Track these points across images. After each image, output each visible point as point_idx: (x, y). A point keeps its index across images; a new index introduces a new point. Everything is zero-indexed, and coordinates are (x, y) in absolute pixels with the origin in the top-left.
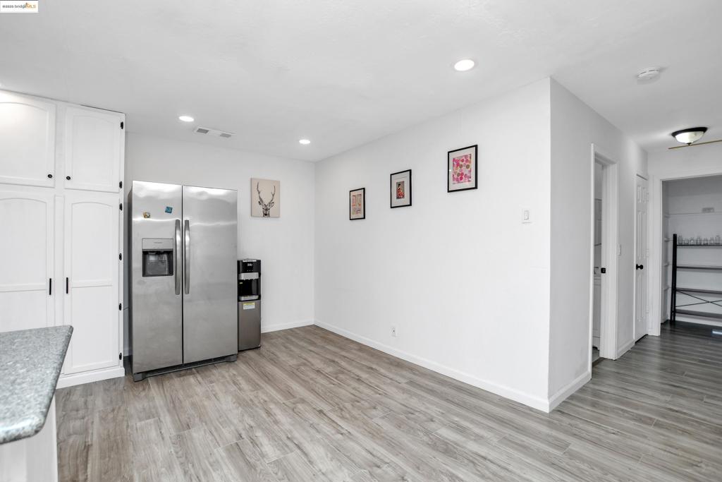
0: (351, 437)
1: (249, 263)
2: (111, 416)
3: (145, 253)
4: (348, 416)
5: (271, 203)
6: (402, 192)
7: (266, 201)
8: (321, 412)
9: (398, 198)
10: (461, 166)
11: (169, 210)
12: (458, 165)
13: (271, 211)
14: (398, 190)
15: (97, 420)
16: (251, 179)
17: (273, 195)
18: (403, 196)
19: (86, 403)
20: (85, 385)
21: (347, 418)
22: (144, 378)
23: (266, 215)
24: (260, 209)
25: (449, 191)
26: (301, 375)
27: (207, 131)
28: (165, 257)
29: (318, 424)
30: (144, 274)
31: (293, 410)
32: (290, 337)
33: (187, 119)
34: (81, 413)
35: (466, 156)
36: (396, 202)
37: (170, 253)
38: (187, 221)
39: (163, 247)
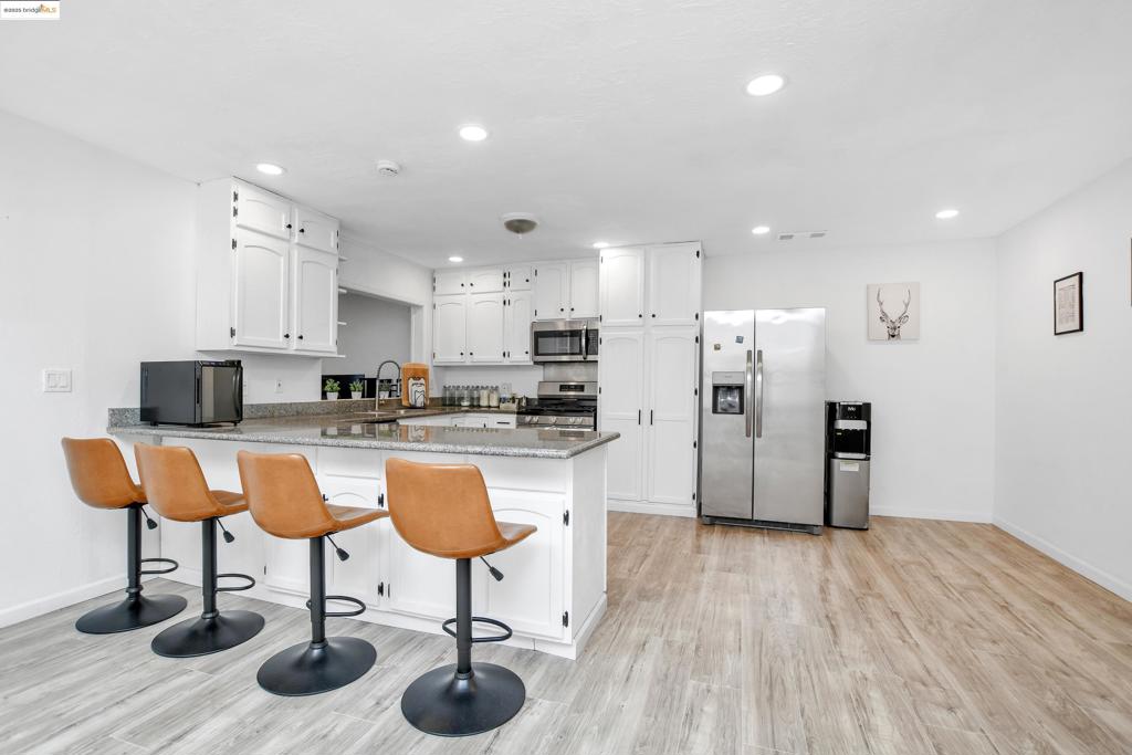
0: (916, 649)
1: (850, 406)
2: (671, 543)
3: (716, 388)
4: (934, 631)
5: (903, 318)
7: (893, 315)
8: (897, 615)
11: (740, 340)
13: (904, 330)
15: (660, 542)
16: (868, 288)
17: (907, 305)
19: (658, 528)
20: (663, 516)
21: (930, 634)
22: (712, 524)
23: (893, 336)
24: (883, 329)
26: (902, 571)
27: (791, 237)
28: (736, 393)
29: (878, 622)
30: (715, 411)
31: (857, 599)
32: (928, 530)
33: (761, 230)
34: (652, 534)
37: (742, 389)
38: (759, 352)
39: (733, 382)
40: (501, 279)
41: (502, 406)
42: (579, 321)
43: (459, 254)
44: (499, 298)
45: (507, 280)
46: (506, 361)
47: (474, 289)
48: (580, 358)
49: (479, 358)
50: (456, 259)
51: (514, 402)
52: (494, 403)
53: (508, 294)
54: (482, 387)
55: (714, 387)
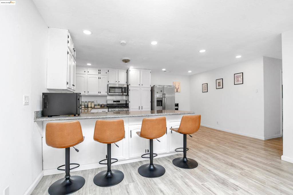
5: (178, 88)
6: (220, 84)
7: (177, 88)
9: (219, 86)
10: (238, 78)
12: (237, 77)
14: (219, 84)
16: (173, 82)
17: (179, 86)
18: (220, 86)
23: (177, 91)
25: (234, 84)
27: (166, 71)
35: (239, 75)
36: (218, 87)
37: (161, 101)
38: (165, 94)
39: (160, 100)
40: (98, 72)
41: (96, 107)
42: (121, 85)
43: (90, 63)
44: (97, 77)
45: (99, 72)
46: (99, 94)
47: (88, 73)
48: (122, 94)
49: (91, 93)
50: (89, 64)
51: (99, 106)
52: (93, 106)
53: (100, 76)
54: (89, 102)
55: (157, 101)
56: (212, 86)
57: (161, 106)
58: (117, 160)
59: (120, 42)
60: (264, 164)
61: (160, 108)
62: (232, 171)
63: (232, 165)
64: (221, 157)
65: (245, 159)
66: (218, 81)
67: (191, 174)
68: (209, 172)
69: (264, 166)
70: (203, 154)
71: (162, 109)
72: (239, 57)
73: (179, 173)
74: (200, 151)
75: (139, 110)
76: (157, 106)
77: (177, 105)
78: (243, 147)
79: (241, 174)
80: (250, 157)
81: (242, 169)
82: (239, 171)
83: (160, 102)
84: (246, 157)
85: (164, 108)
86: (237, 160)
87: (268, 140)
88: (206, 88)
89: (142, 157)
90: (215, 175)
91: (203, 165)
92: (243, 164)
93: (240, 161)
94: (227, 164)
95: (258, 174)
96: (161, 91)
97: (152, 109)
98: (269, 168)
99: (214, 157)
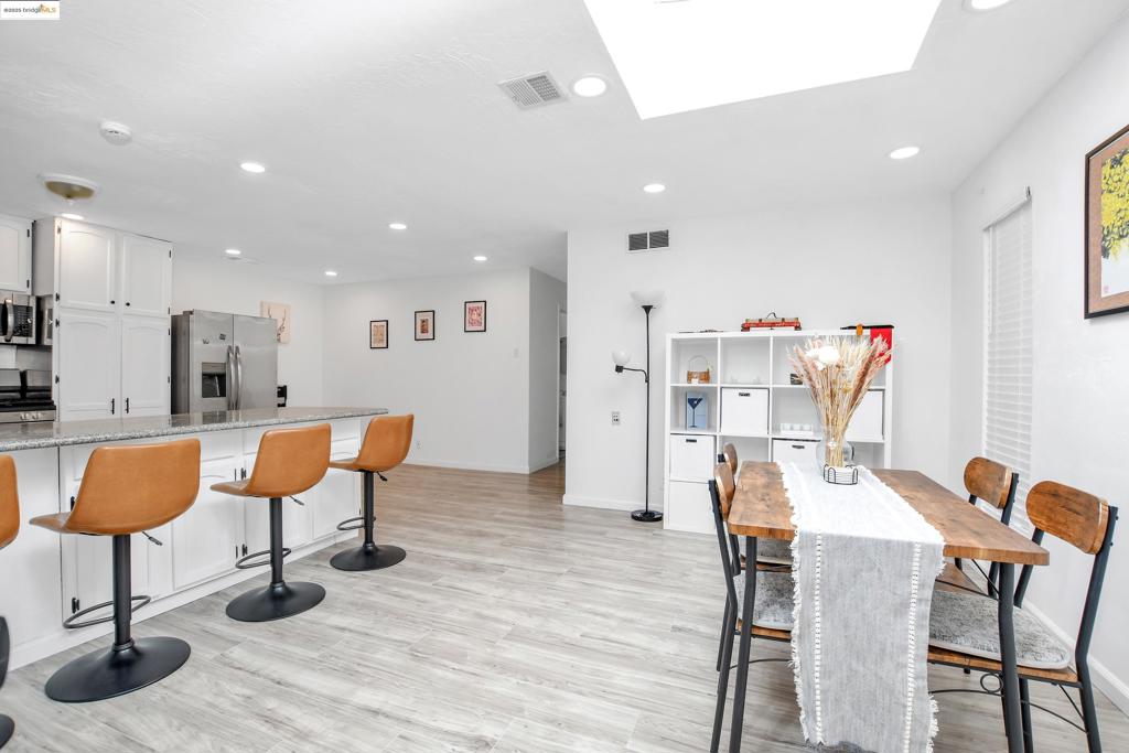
5: (282, 328)
6: (425, 327)
9: (422, 332)
10: (475, 314)
12: (472, 312)
13: (282, 336)
14: (422, 326)
16: (262, 304)
17: (284, 320)
18: (427, 332)
25: (465, 331)
33: (234, 252)
35: (477, 307)
36: (420, 335)
37: (222, 377)
38: (237, 348)
39: (220, 371)
55: (204, 375)
56: (402, 330)
57: (223, 394)
58: (146, 600)
59: (99, 125)
60: (537, 517)
61: (218, 403)
62: (484, 544)
63: (481, 534)
64: (454, 526)
65: (502, 516)
66: (420, 317)
67: (398, 574)
68: (437, 560)
69: (539, 521)
70: (407, 529)
71: (224, 408)
72: (480, 258)
73: (366, 582)
74: (393, 523)
75: (111, 416)
76: (205, 395)
77: (282, 392)
78: (492, 495)
79: (502, 544)
80: (511, 510)
81: (502, 536)
82: (499, 541)
83: (216, 382)
84: (504, 513)
85: (235, 405)
86: (487, 524)
87: (534, 473)
88: (380, 336)
89: (242, 567)
90: (452, 561)
91: (418, 549)
92: (502, 527)
93: (493, 523)
94: (470, 534)
95: (531, 537)
96: (223, 337)
97: (174, 409)
98: (547, 522)
99: (437, 529)
